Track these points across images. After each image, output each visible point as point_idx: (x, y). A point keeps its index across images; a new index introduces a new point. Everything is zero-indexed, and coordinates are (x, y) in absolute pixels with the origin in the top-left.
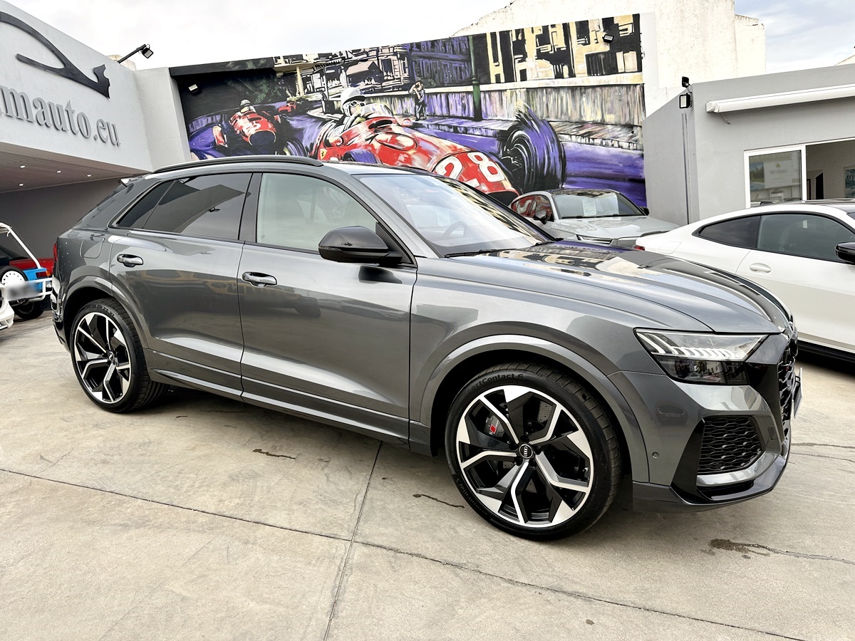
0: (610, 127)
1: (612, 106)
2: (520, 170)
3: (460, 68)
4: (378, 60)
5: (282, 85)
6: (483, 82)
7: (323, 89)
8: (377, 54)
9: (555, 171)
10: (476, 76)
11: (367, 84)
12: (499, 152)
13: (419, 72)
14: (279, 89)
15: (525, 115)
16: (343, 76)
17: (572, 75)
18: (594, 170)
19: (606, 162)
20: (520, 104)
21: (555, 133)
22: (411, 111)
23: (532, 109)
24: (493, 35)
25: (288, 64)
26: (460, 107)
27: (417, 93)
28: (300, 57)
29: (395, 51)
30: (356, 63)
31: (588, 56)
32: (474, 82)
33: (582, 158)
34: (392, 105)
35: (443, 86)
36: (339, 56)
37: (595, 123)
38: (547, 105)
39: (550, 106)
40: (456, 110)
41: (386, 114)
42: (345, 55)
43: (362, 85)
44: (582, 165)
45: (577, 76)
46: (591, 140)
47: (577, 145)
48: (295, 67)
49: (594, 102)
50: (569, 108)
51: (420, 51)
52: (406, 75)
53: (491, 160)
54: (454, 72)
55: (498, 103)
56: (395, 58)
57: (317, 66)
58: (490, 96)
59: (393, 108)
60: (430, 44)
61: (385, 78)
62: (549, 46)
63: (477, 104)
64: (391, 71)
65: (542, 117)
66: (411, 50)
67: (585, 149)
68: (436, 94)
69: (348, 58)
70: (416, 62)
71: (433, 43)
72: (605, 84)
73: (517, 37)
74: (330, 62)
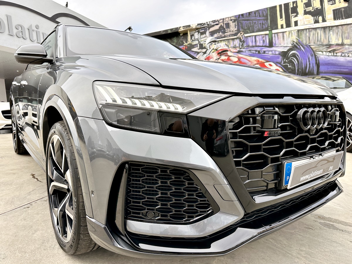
0: (347, 46)
1: (349, 35)
2: (293, 70)
3: (263, 23)
4: (223, 23)
5: (182, 39)
6: (274, 29)
7: (199, 39)
8: (223, 21)
9: (313, 70)
10: (271, 26)
11: (218, 35)
12: (281, 62)
13: (242, 27)
14: (181, 41)
15: (296, 43)
16: (208, 33)
17: (324, 20)
18: (336, 69)
19: (344, 65)
20: (294, 38)
21: (313, 51)
22: (237, 45)
23: (300, 40)
24: (280, 6)
25: (184, 30)
26: (261, 42)
27: (241, 37)
28: (189, 26)
29: (231, 19)
30: (213, 26)
31: (334, 11)
32: (269, 29)
33: (329, 64)
34: (229, 43)
35: (253, 32)
36: (206, 24)
37: (338, 45)
38: (309, 37)
39: (311, 38)
40: (260, 43)
41: (226, 48)
42: (209, 23)
43: (216, 35)
44: (329, 67)
45: (327, 21)
46: (335, 54)
47: (326, 57)
48: (187, 30)
49: (337, 34)
50: (322, 38)
51: (243, 17)
52: (236, 29)
53: (277, 66)
54: (259, 25)
55: (282, 38)
56: (231, 22)
57: (197, 29)
58: (277, 35)
59: (229, 44)
60: (248, 14)
61: (226, 31)
62: (311, 7)
63: (270, 40)
64: (229, 28)
65: (306, 44)
66: (239, 17)
67: (331, 59)
68: (250, 36)
69: (210, 24)
70: (241, 23)
71: (249, 13)
72: (344, 24)
73: (293, 5)
74: (202, 27)
